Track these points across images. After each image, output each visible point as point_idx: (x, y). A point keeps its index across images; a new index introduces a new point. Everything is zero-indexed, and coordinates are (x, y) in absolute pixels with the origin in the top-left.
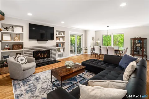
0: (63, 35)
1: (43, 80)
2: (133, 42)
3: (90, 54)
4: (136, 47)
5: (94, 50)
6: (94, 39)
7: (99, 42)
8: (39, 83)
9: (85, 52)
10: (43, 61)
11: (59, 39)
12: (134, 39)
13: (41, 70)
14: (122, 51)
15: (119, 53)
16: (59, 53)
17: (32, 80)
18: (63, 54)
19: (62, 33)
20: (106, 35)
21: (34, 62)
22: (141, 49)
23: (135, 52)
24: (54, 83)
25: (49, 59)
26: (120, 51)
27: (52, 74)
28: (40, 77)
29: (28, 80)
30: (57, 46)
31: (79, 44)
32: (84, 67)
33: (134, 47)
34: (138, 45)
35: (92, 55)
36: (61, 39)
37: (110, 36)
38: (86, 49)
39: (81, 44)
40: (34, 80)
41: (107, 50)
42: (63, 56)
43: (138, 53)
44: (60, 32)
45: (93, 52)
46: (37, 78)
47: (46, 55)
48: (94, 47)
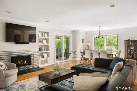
0: (46, 37)
1: (29, 87)
2: (127, 44)
3: (80, 59)
4: (130, 50)
5: (85, 55)
6: (84, 41)
7: (90, 44)
8: (25, 89)
9: (74, 58)
10: (24, 68)
11: (42, 41)
12: (128, 41)
13: (23, 78)
14: (115, 55)
15: (112, 57)
16: (43, 59)
17: (16, 88)
18: (47, 60)
19: (46, 35)
20: (98, 37)
21: (15, 68)
22: (135, 52)
23: (129, 56)
24: (42, 89)
25: (31, 67)
26: (112, 54)
27: (39, 80)
28: (24, 85)
29: (10, 88)
30: (40, 50)
31: (66, 48)
32: (73, 71)
33: (128, 50)
34: (132, 48)
35: (82, 61)
36: (45, 42)
37: (102, 38)
38: (75, 53)
39: (69, 48)
40: (19, 88)
41: (99, 54)
42: (47, 62)
43: (133, 57)
44: (43, 33)
45: (84, 56)
46: (21, 85)
47: (26, 62)
48: (84, 51)
